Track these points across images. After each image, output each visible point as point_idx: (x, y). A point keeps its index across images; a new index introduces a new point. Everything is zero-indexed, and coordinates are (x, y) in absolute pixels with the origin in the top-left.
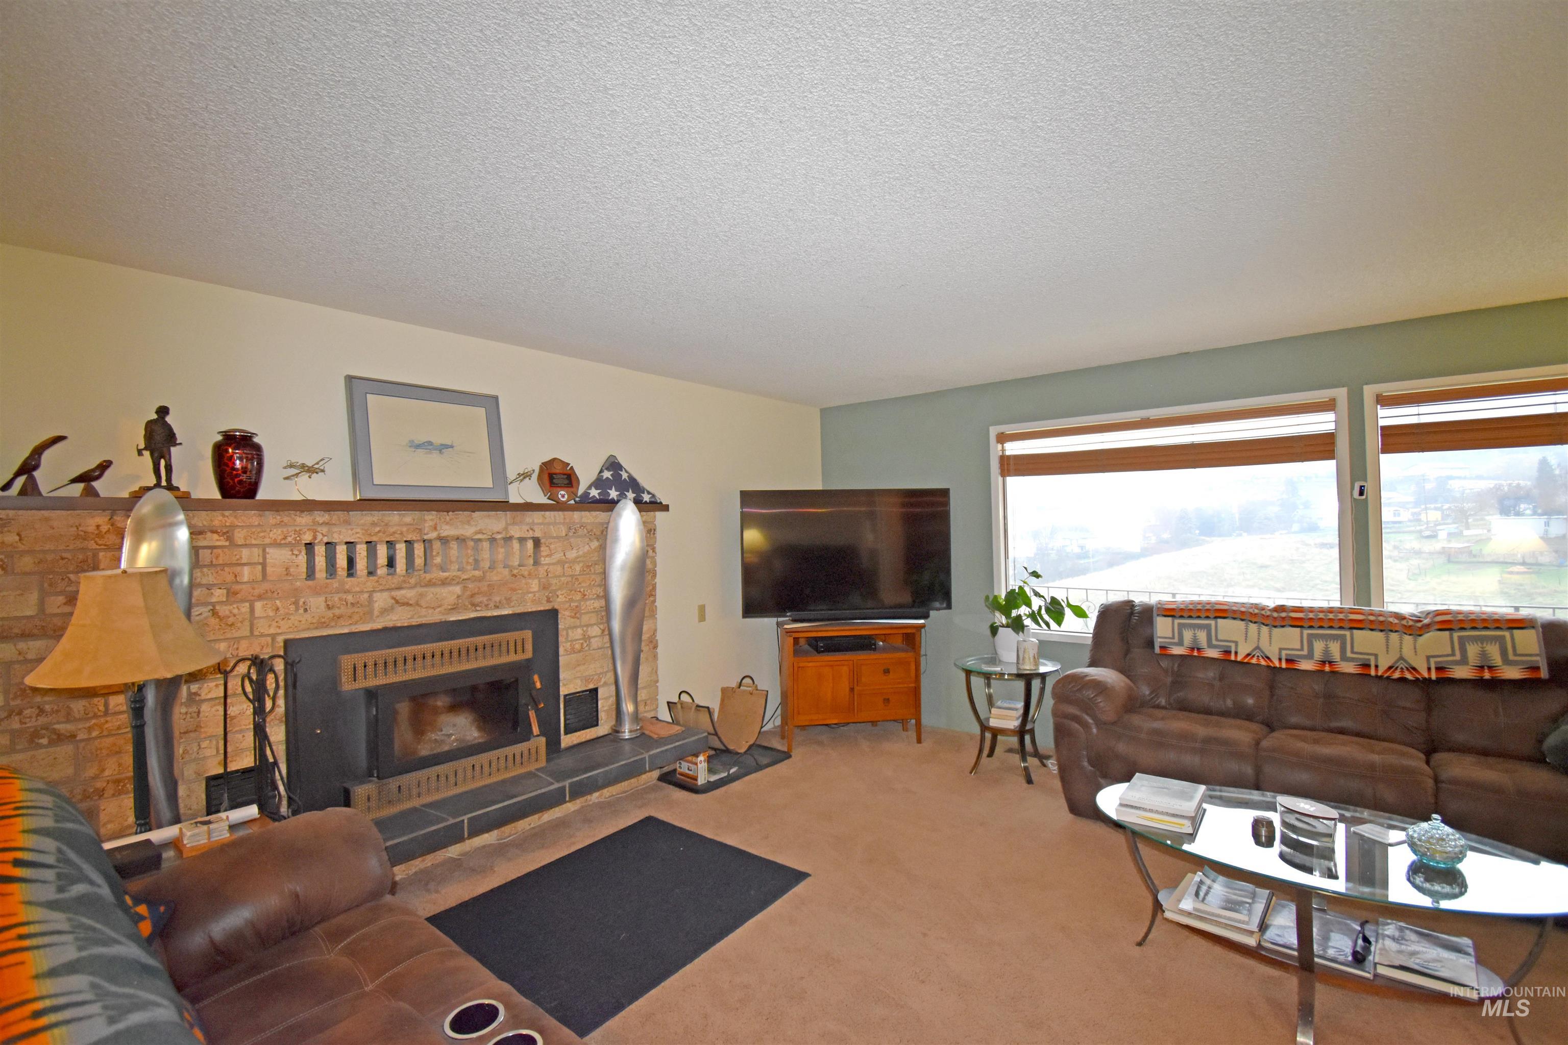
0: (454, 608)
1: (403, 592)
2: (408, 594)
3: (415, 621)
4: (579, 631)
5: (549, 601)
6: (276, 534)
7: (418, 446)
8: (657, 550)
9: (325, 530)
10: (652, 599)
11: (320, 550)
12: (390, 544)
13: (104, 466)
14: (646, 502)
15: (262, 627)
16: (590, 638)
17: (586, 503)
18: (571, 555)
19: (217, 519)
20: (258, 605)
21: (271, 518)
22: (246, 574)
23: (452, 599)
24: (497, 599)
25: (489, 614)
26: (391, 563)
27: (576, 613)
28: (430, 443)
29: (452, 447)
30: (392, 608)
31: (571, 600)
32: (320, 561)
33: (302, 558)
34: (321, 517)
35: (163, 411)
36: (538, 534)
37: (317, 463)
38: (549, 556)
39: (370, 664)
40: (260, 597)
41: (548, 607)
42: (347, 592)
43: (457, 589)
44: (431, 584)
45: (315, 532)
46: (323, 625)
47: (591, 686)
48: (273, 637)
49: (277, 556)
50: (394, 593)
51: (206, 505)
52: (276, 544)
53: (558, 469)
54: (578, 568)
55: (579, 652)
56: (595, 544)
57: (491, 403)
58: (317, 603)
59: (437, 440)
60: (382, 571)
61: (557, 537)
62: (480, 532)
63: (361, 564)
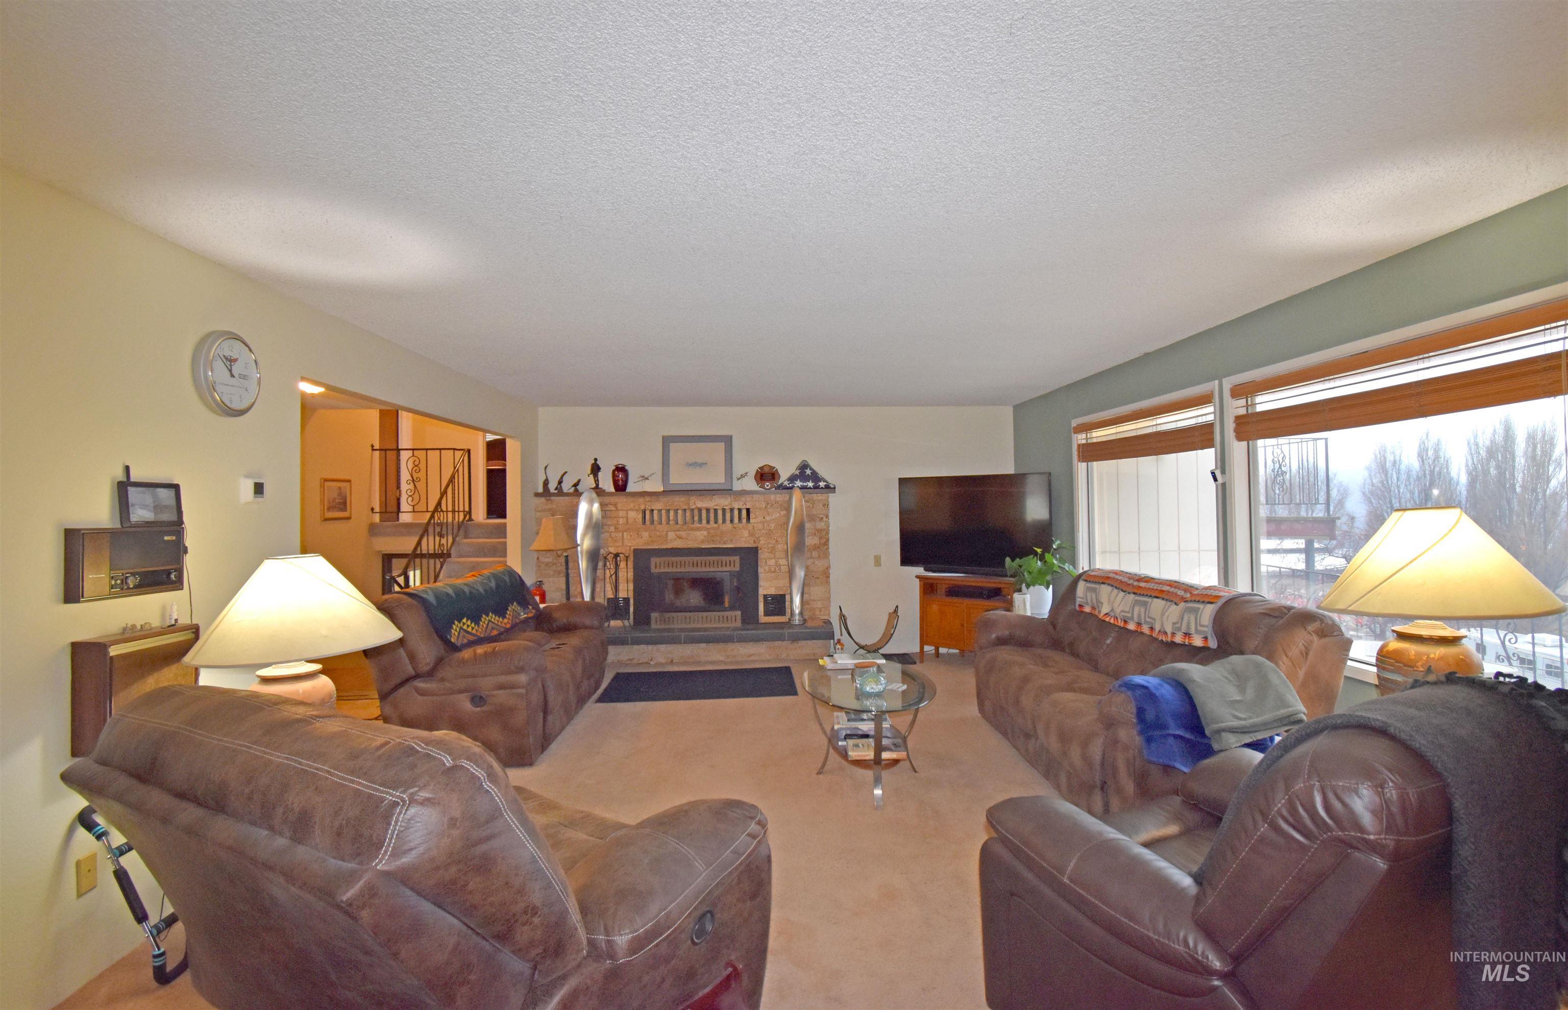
0: (703, 542)
1: (681, 532)
2: (683, 534)
3: (685, 546)
4: (773, 561)
5: (755, 542)
6: (632, 505)
7: (690, 465)
8: (830, 517)
9: (649, 504)
10: (826, 547)
11: (648, 513)
12: (676, 511)
13: (579, 481)
14: (822, 488)
15: (627, 543)
16: (780, 565)
17: (782, 487)
18: (768, 518)
19: (613, 499)
20: (625, 534)
21: (630, 499)
22: (621, 521)
23: (702, 538)
24: (725, 539)
25: (721, 546)
26: (675, 520)
27: (773, 550)
28: (696, 463)
29: (706, 464)
30: (675, 539)
31: (769, 543)
32: (648, 518)
33: (640, 516)
34: (648, 499)
35: (596, 460)
36: (748, 507)
37: (649, 476)
38: (755, 518)
39: (667, 562)
40: (625, 531)
41: (755, 545)
42: (658, 531)
43: (705, 533)
44: (692, 529)
45: (646, 505)
46: (648, 544)
47: (782, 593)
48: (630, 547)
49: (632, 514)
50: (677, 533)
51: (611, 494)
52: (631, 510)
53: (766, 470)
54: (773, 526)
55: (774, 572)
56: (784, 513)
58: (646, 535)
59: (700, 461)
60: (672, 523)
61: (760, 509)
62: (717, 505)
63: (664, 519)
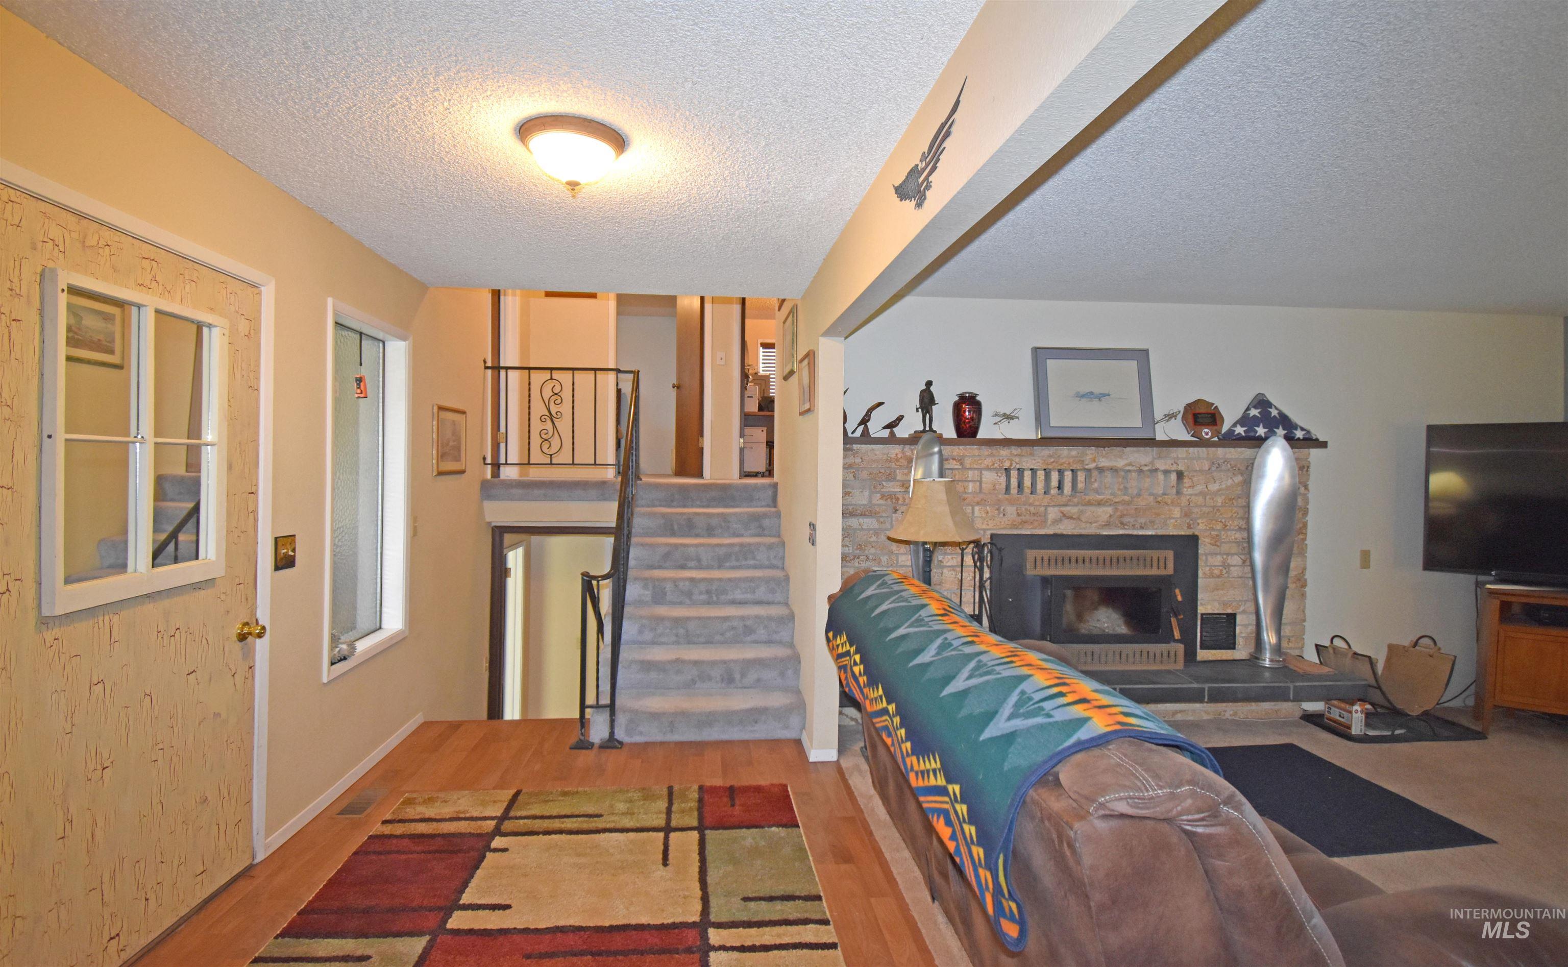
0: (1108, 525)
1: (1068, 508)
2: (1073, 510)
3: (1077, 532)
4: (1219, 558)
5: (1189, 527)
6: (988, 462)
7: (1083, 396)
8: (1310, 487)
9: (1017, 460)
10: (1301, 537)
11: (1014, 474)
12: (1061, 472)
13: (900, 418)
14: (1299, 439)
15: (979, 524)
16: (1229, 566)
17: (1230, 440)
18: (1214, 487)
19: (957, 450)
20: (977, 508)
21: (986, 451)
22: (971, 487)
23: (1105, 517)
24: (1143, 521)
25: (1135, 532)
26: (1060, 487)
27: (1216, 541)
28: (1092, 393)
29: (1109, 395)
30: (1061, 520)
31: (1212, 529)
32: (1014, 482)
33: (1003, 479)
34: (1015, 450)
35: (929, 384)
36: (1180, 468)
37: (1012, 413)
38: (1192, 487)
39: (1046, 558)
40: (978, 504)
41: (1189, 532)
42: (1031, 505)
43: (1110, 510)
44: (1089, 503)
45: (1011, 460)
46: (1014, 526)
47: (1229, 611)
48: (985, 530)
49: (988, 476)
50: (1063, 509)
51: (949, 442)
52: (988, 469)
53: (1202, 410)
54: (1219, 500)
55: (1218, 577)
56: (1238, 479)
57: (1142, 356)
58: (1011, 510)
59: (1097, 391)
60: (1054, 491)
61: (1201, 471)
62: (1130, 464)
63: (1040, 485)
